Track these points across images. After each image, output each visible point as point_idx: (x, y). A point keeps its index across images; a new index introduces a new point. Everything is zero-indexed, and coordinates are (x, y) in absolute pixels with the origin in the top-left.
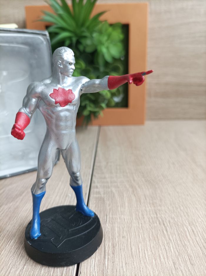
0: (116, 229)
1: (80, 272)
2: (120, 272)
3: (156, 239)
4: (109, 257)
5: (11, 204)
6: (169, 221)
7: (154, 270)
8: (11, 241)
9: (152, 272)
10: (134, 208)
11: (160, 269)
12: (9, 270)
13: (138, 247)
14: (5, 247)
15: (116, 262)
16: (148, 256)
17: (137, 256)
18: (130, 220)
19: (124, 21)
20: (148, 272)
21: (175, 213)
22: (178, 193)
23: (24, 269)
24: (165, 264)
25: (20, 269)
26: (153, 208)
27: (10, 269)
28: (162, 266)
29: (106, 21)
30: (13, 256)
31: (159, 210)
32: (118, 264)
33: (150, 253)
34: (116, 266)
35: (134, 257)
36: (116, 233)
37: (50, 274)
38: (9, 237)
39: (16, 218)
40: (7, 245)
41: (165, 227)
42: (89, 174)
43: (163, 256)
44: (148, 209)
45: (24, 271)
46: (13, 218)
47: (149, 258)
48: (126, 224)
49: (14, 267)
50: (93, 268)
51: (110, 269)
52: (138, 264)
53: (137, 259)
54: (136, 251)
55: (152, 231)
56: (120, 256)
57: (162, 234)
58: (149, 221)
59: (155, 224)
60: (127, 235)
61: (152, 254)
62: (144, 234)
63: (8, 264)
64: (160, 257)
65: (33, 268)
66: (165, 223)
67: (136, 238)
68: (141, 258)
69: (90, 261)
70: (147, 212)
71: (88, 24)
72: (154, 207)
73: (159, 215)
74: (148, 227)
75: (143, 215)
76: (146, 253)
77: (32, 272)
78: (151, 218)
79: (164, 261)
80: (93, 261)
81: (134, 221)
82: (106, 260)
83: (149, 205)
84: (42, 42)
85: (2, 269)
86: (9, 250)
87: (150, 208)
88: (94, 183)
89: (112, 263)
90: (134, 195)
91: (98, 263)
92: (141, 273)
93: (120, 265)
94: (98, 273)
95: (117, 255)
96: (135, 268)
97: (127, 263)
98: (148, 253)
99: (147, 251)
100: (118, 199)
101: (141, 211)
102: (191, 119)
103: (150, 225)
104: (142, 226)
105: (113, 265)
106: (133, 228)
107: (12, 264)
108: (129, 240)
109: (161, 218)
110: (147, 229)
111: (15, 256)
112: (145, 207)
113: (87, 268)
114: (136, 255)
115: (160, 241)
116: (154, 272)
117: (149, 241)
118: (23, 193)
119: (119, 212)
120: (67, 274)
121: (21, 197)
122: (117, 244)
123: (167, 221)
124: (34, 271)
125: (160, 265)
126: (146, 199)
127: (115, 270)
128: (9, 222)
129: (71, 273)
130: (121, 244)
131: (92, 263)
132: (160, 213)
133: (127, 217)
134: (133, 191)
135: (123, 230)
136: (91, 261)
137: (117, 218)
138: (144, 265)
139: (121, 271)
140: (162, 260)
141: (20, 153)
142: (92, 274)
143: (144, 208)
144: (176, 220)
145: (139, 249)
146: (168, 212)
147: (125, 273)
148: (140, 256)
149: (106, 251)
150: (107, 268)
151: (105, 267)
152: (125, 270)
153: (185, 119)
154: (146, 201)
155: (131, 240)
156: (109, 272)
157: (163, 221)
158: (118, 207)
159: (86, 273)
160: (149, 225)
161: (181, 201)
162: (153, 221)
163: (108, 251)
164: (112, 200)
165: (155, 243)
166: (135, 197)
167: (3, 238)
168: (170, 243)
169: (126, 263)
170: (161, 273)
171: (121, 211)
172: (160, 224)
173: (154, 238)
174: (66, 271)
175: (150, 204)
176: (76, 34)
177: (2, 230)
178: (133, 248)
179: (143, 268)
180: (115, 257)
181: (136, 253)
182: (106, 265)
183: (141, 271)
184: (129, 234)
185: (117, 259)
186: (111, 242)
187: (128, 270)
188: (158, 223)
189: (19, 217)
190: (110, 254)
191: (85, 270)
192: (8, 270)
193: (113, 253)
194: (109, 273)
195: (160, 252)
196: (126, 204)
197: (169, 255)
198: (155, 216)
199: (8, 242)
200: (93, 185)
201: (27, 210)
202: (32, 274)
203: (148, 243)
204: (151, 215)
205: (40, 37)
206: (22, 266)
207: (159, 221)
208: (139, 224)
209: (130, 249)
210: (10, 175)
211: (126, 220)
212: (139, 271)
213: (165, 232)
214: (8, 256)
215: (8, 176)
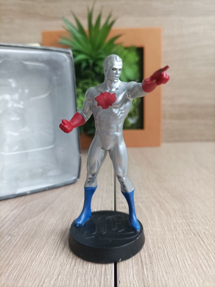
0: (150, 240)
1: (119, 281)
2: (161, 280)
3: (194, 249)
4: (148, 266)
5: (35, 218)
6: (204, 233)
7: (197, 279)
8: (41, 253)
9: (196, 280)
10: (165, 221)
11: (204, 278)
12: (43, 280)
13: (176, 257)
14: (35, 258)
15: (155, 271)
16: (188, 266)
17: (177, 266)
18: (163, 232)
19: (138, 44)
20: (192, 281)
21: (209, 226)
22: (208, 207)
23: (59, 279)
24: (208, 272)
25: (55, 278)
26: (184, 221)
27: (44, 278)
28: (205, 274)
29: (121, 44)
30: (45, 267)
31: (192, 223)
32: (158, 274)
33: (190, 263)
34: (156, 274)
35: (174, 267)
36: (150, 244)
37: (88, 283)
38: (38, 249)
39: (43, 231)
40: (37, 256)
41: (201, 238)
42: (112, 191)
43: (205, 265)
44: (179, 222)
45: (59, 281)
46: (40, 232)
47: (189, 267)
48: (159, 236)
49: (47, 276)
50: (131, 277)
51: (151, 278)
52: (179, 273)
53: (177, 268)
54: (175, 261)
55: (188, 242)
56: (159, 266)
57: (199, 244)
58: (183, 233)
59: (190, 236)
60: (162, 246)
61: (192, 263)
62: (180, 245)
63: (41, 274)
64: (202, 266)
65: (69, 278)
66: (200, 235)
67: (173, 249)
68: (181, 267)
69: (127, 271)
70: (179, 224)
71: (103, 47)
72: (186, 220)
73: (192, 228)
74: (182, 238)
75: (175, 227)
76: (186, 262)
77: (68, 281)
78: (184, 230)
79: (207, 270)
80: (131, 271)
81: (167, 233)
82: (145, 270)
83: (180, 219)
84: (66, 60)
85: (35, 279)
86: (40, 261)
87: (181, 221)
88: (119, 198)
89: (151, 272)
90: (163, 209)
91: (136, 273)
92: (184, 282)
93: (161, 274)
94: (138, 282)
95: (155, 265)
96: (177, 277)
97: (168, 272)
98: (187, 262)
99: (187, 260)
100: (147, 213)
101: (173, 224)
102: (207, 140)
103: (185, 237)
104: (176, 238)
105: (153, 274)
106: (168, 240)
107: (45, 274)
108: (165, 251)
109: (195, 230)
110: (182, 240)
111: (47, 267)
112: (177, 220)
113: (126, 278)
114: (175, 264)
115: (198, 251)
116: (198, 280)
117: (187, 251)
118: (46, 208)
119: (149, 225)
120: (105, 283)
121: (45, 212)
122: (154, 255)
123: (202, 233)
124: (70, 281)
125: (203, 274)
126: (175, 212)
127: (156, 279)
128: (35, 235)
129: (110, 282)
130: (157, 254)
131: (131, 273)
132: (193, 225)
133: (159, 230)
134: (161, 206)
135: (157, 242)
136: (129, 271)
137: (149, 231)
138: (186, 274)
139: (163, 280)
140: (205, 269)
141: (40, 170)
142: (132, 282)
143: (175, 221)
144: (211, 231)
145: (177, 259)
146: (201, 224)
147: (167, 282)
148: (180, 265)
149: (143, 261)
150: (147, 277)
151: (145, 276)
152: (166, 279)
153: (201, 141)
154: (176, 215)
155: (167, 250)
156: (150, 280)
157: (198, 233)
158: (148, 220)
159: (126, 282)
160: (183, 236)
161: (212, 214)
162: (187, 233)
163: (146, 261)
164: (140, 214)
165: (193, 253)
166: (164, 210)
167: (32, 250)
168: (209, 253)
169: (166, 273)
170: (206, 281)
171: (152, 224)
172: (195, 235)
173: (192, 248)
174: (104, 281)
175: (180, 217)
176: (91, 57)
177: (29, 242)
178: (171, 257)
179: (185, 277)
180: (154, 267)
181: (175, 262)
182: (146, 274)
183: (184, 280)
184: (164, 245)
185: (156, 268)
186: (146, 252)
187: (170, 278)
188: (192, 234)
189: (45, 231)
190: (148, 264)
191: (124, 279)
192: (41, 279)
193: (151, 263)
194: (150, 282)
195: (201, 261)
196: (156, 218)
197: (210, 265)
198: (189, 228)
199: (38, 253)
200: (117, 200)
201: (53, 224)
202: (68, 283)
203: (186, 253)
204: (184, 228)
205: (65, 55)
206: (56, 276)
207: (193, 232)
208: (173, 236)
209: (168, 259)
210: (30, 191)
211: (158, 232)
212: (182, 280)
213: (202, 243)
214: (39, 267)
215: (29, 193)
